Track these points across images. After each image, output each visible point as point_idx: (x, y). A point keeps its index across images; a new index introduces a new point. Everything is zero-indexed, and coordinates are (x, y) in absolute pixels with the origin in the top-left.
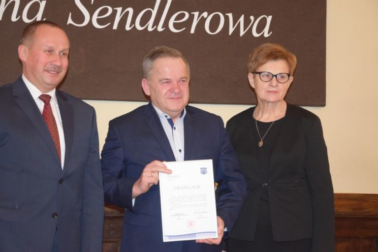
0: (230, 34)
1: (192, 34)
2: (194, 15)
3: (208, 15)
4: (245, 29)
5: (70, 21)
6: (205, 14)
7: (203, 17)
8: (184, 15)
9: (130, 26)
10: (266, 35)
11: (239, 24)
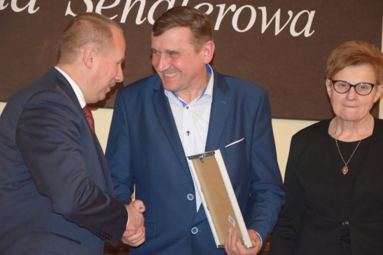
0: (263, 32)
1: (216, 31)
2: (219, 8)
3: (237, 8)
4: (281, 26)
5: (69, 11)
6: (233, 7)
7: (230, 10)
8: (207, 8)
9: (142, 20)
10: (307, 34)
11: (274, 19)
